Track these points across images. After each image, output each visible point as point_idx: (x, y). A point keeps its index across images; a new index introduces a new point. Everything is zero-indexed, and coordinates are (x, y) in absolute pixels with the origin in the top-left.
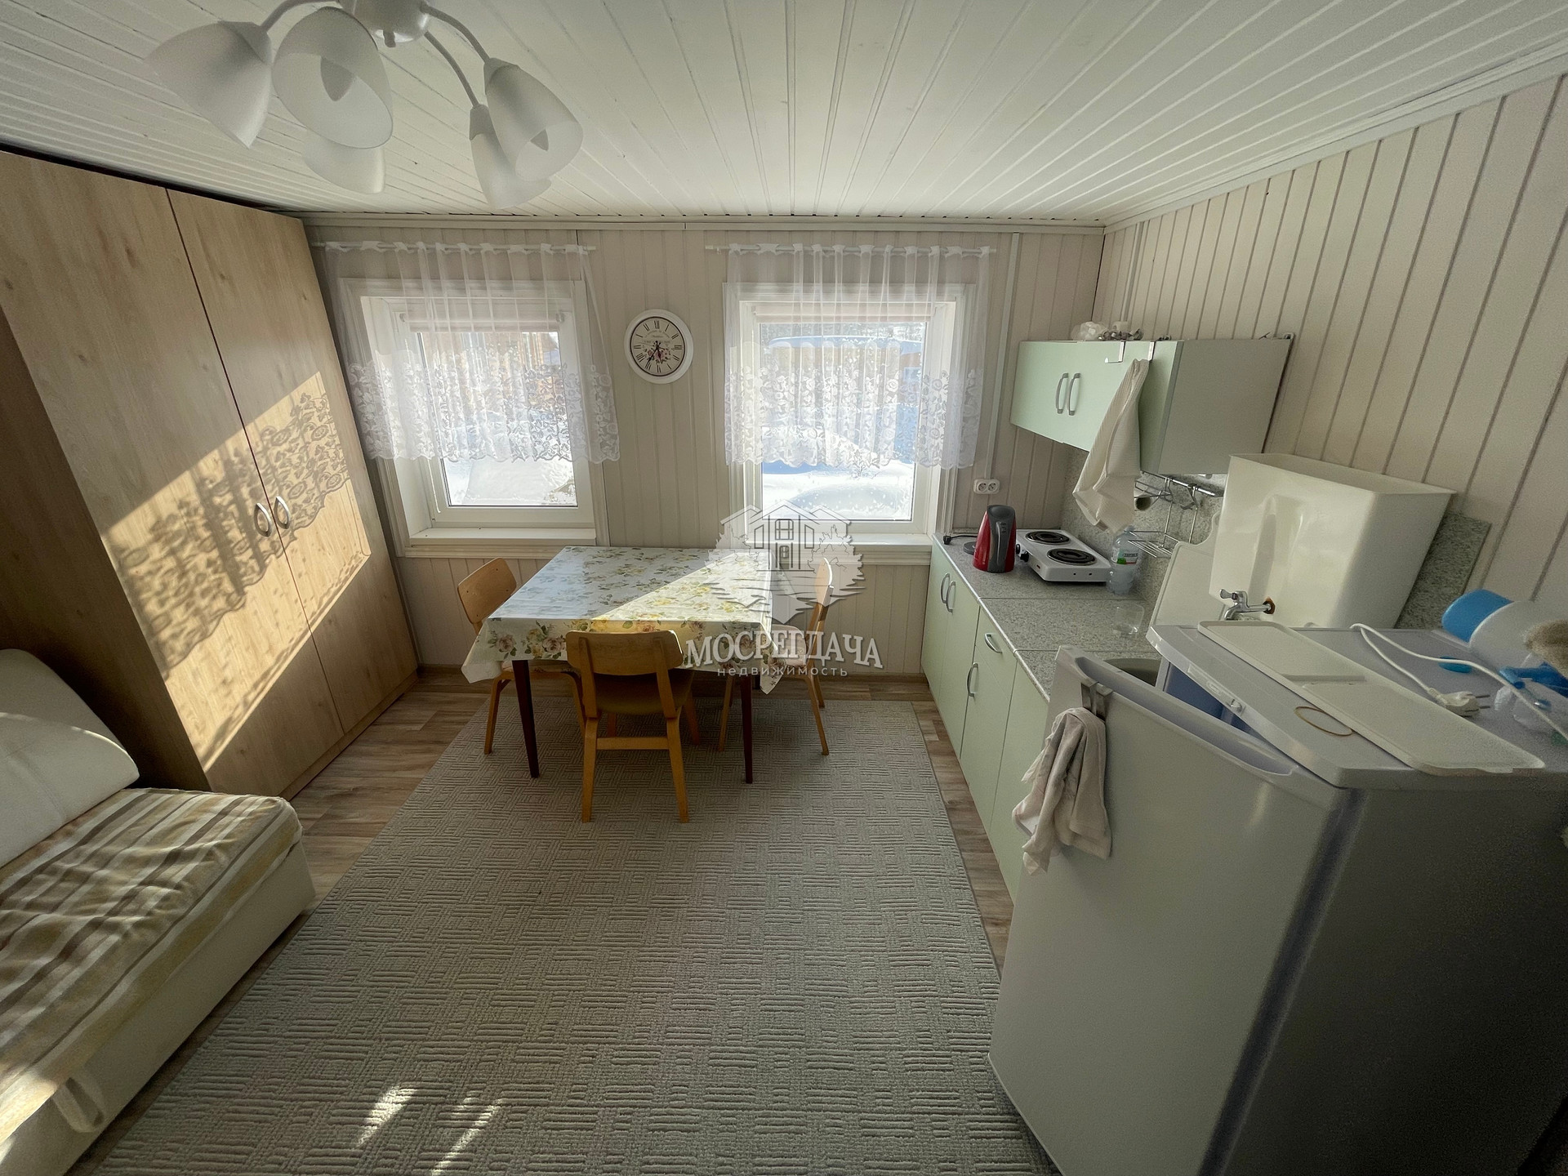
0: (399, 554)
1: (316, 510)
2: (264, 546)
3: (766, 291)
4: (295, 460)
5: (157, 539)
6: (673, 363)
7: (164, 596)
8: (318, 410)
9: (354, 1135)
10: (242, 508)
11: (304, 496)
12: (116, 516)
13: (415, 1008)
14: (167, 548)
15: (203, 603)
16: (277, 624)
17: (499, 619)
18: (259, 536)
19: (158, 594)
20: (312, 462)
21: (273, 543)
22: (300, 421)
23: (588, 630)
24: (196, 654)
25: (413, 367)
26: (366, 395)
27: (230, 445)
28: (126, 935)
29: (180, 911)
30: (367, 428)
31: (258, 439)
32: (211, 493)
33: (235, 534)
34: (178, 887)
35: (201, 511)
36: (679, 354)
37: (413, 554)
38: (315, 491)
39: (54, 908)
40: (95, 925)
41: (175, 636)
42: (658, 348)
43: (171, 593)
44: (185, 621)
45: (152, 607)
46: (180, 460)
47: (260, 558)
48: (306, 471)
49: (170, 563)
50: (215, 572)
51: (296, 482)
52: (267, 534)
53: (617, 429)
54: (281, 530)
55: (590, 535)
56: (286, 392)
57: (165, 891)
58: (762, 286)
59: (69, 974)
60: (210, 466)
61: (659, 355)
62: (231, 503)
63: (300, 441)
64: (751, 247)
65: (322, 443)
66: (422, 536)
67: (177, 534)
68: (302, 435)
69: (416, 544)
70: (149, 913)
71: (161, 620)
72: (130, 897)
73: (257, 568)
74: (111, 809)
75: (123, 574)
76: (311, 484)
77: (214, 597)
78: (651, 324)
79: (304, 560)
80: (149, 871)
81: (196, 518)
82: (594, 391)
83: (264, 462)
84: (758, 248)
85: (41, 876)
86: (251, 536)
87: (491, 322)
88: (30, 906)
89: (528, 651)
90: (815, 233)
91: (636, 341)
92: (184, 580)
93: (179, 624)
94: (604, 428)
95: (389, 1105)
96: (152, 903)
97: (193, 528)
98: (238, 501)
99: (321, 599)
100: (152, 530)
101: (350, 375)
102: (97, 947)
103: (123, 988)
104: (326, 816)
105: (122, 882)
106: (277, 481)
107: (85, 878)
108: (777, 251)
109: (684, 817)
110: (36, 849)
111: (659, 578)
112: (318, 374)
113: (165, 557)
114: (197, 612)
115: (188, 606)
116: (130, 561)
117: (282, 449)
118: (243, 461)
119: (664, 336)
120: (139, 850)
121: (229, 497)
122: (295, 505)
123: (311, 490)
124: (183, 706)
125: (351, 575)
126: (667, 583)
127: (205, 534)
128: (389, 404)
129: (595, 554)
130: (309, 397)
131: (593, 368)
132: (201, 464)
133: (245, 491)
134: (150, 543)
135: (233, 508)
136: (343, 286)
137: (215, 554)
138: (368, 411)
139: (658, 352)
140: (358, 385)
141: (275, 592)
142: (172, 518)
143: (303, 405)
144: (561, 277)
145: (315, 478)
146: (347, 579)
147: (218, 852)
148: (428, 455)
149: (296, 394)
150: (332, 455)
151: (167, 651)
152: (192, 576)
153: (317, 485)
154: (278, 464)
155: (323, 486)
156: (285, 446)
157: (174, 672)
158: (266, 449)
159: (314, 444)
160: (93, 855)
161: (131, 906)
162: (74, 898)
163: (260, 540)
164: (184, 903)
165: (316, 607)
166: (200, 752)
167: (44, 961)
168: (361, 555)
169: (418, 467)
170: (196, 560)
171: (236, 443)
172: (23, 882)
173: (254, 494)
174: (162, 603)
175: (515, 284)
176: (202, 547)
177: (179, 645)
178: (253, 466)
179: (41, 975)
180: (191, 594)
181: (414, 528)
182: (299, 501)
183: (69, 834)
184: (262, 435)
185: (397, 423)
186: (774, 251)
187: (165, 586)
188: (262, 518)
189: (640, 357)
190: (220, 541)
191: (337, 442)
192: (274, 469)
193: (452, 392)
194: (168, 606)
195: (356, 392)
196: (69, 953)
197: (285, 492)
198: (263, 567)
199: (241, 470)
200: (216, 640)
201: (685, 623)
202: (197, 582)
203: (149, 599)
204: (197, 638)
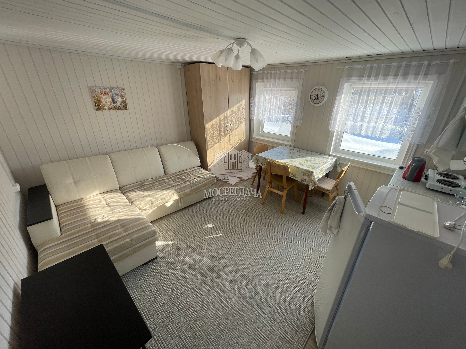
0: (251, 140)
1: (237, 127)
2: (226, 132)
3: (354, 80)
4: (236, 117)
5: (211, 128)
6: (321, 100)
7: (210, 137)
8: (243, 108)
9: (204, 226)
10: (225, 125)
11: (236, 124)
12: (207, 123)
13: (219, 216)
14: (212, 130)
15: (215, 140)
16: (225, 147)
17: (258, 155)
18: (226, 130)
19: (209, 137)
20: (239, 118)
21: (228, 132)
22: (239, 109)
23: (274, 162)
24: (212, 148)
25: (262, 99)
26: (253, 105)
27: (226, 113)
28: (191, 183)
29: (197, 184)
30: (251, 112)
31: (230, 112)
32: (221, 121)
33: (222, 129)
34: (198, 181)
35: (218, 124)
36: (323, 98)
37: (253, 141)
38: (238, 124)
39: (186, 177)
40: (188, 181)
41: (210, 144)
42: (318, 96)
43: (211, 137)
44: (212, 142)
45: (208, 139)
46: (218, 114)
47: (225, 134)
48: (237, 119)
49: (212, 132)
50: (218, 135)
51: (235, 121)
52: (227, 130)
53: (302, 117)
54: (230, 130)
55: (289, 144)
56: (238, 103)
57: (197, 180)
58: (353, 78)
59: (184, 185)
60: (222, 116)
61: (318, 98)
62: (223, 123)
63: (238, 113)
64: (352, 67)
65: (241, 114)
66: (256, 137)
67: (214, 127)
68: (238, 112)
69: (254, 139)
70: (194, 182)
71: (209, 141)
72: (193, 179)
73: (224, 136)
74: (196, 168)
75: (206, 132)
76: (237, 122)
77: (217, 140)
78: (317, 90)
79: (232, 137)
80: (196, 177)
81: (218, 125)
82: (298, 107)
83: (230, 117)
84: (354, 67)
85: (186, 173)
86: (225, 130)
87: (280, 89)
88: (184, 176)
89: (261, 164)
90: (377, 60)
91: (312, 94)
92: (213, 136)
93: (211, 143)
94: (299, 117)
95: (210, 225)
96: (195, 181)
97: (217, 127)
98: (224, 123)
99: (233, 145)
100: (211, 126)
101: (251, 99)
102: (188, 183)
103: (188, 190)
104: (222, 185)
105: (193, 177)
106: (232, 121)
107: (190, 175)
108: (360, 67)
109: (282, 213)
110: (187, 170)
111: (298, 156)
112: (244, 100)
113: (212, 131)
114: (214, 141)
115: (213, 140)
116: (207, 130)
117: (234, 115)
118: (227, 116)
119: (320, 93)
120: (196, 174)
121: (223, 122)
122: (233, 126)
123: (237, 123)
124: (208, 156)
125: (240, 142)
126: (299, 158)
127: (218, 128)
128: (256, 107)
129: (288, 148)
130: (241, 105)
131: (300, 101)
132: (221, 116)
133: (226, 122)
134: (210, 128)
135: (223, 124)
136: (254, 81)
137: (219, 132)
138: (252, 108)
139: (317, 97)
140: (252, 103)
141: (226, 141)
142: (214, 124)
143: (240, 106)
144: (297, 78)
145: (238, 121)
146: (239, 142)
147: (204, 179)
148: (261, 119)
149: (239, 104)
150: (243, 117)
151: (208, 147)
152: (214, 135)
153: (238, 123)
154: (233, 117)
155: (239, 123)
156: (235, 114)
157: (208, 150)
158: (231, 114)
159: (239, 115)
160: (192, 173)
161: (192, 181)
162: (188, 177)
163: (226, 131)
164: (198, 183)
165: (232, 146)
166: (208, 165)
167: (182, 182)
168: (243, 139)
169: (259, 121)
170: (216, 132)
171: (227, 113)
172: (184, 173)
173: (227, 123)
174: (209, 139)
175: (287, 80)
176: (217, 131)
177: (210, 146)
178: (228, 117)
179: (182, 183)
180: (214, 138)
181: (255, 135)
182: (234, 125)
183: (191, 169)
184: (231, 112)
185: (256, 112)
186: (359, 67)
187: (211, 136)
188: (227, 127)
189: (313, 98)
190: (220, 130)
191: (244, 114)
192: (232, 118)
193: (268, 105)
194: (210, 139)
195: (251, 104)
196: (185, 183)
197: (232, 123)
198: (225, 136)
199: (226, 118)
200: (215, 147)
201: (295, 167)
202: (215, 136)
203: (208, 137)
204: (213, 146)
